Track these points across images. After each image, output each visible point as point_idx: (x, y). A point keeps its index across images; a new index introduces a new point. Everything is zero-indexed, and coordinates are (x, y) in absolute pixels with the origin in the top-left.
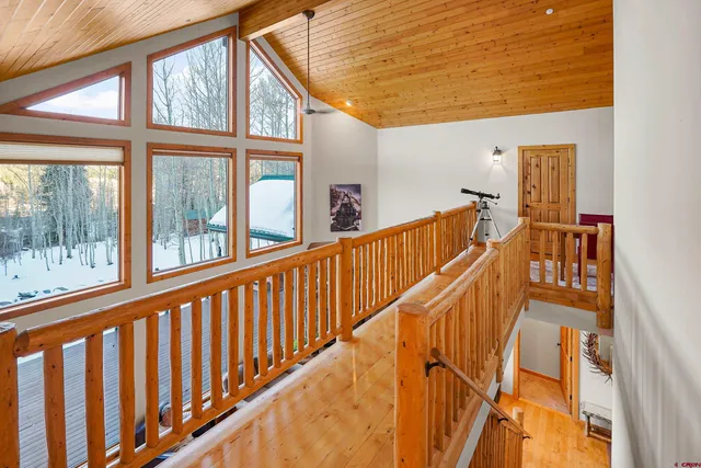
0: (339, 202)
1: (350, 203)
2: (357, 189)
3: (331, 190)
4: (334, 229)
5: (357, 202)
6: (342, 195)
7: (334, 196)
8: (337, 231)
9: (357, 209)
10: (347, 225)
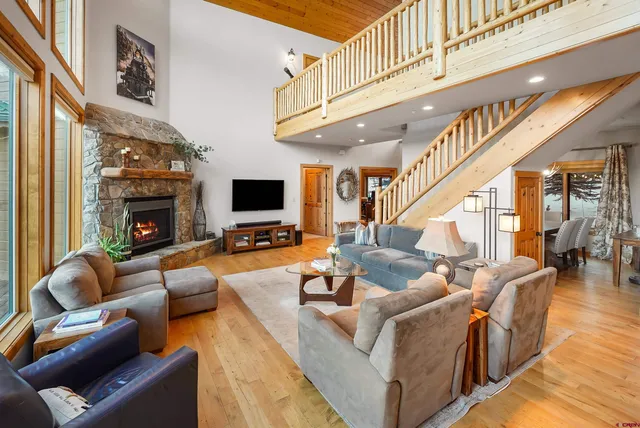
0: (130, 56)
1: (143, 64)
2: (151, 49)
3: (119, 33)
4: (121, 91)
5: (150, 66)
6: (134, 48)
7: (122, 42)
8: (126, 96)
9: (151, 76)
10: (139, 92)
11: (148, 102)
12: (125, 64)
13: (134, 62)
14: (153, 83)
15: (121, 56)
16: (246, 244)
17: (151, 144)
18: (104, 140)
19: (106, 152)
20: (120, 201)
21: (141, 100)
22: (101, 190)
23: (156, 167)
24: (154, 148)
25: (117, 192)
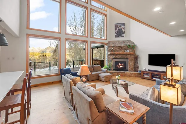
0: (118, 29)
1: (121, 29)
2: (123, 24)
3: (115, 25)
4: (116, 36)
5: (123, 28)
6: (119, 26)
7: (116, 27)
8: (117, 37)
9: (124, 30)
10: (120, 35)
11: (123, 37)
12: (116, 31)
13: (119, 29)
14: (124, 32)
15: (116, 30)
16: (149, 77)
17: (119, 47)
18: (108, 48)
19: (109, 50)
20: (112, 59)
21: (121, 37)
22: (108, 57)
23: (121, 52)
24: (120, 48)
25: (111, 57)
